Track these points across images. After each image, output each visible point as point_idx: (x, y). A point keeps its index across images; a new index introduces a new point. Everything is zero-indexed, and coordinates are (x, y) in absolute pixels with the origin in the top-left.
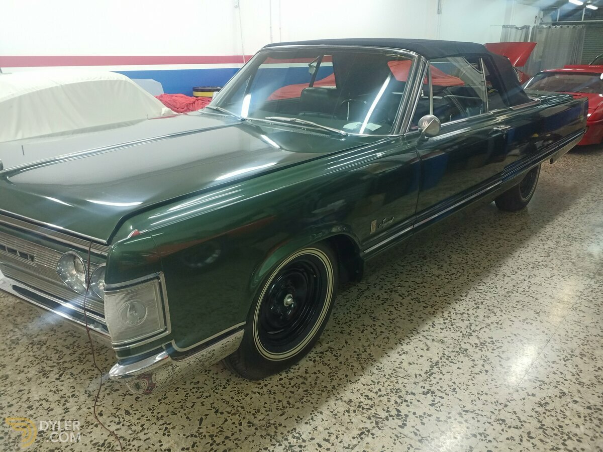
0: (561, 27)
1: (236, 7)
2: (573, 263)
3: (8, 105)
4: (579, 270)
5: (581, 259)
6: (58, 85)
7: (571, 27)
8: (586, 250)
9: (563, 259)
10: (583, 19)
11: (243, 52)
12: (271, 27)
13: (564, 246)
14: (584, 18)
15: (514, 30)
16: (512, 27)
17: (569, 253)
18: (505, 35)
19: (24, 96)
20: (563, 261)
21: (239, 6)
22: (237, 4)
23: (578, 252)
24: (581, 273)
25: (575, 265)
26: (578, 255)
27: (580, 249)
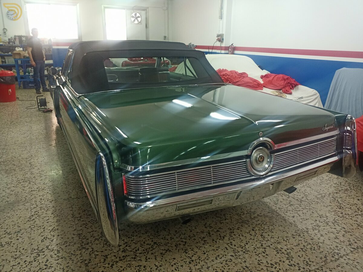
2: (15, 165)
4: (10, 163)
5: (12, 169)
8: (12, 176)
9: (21, 165)
13: (26, 173)
17: (20, 169)
20: (20, 164)
23: (16, 172)
24: (8, 162)
25: (13, 164)
26: (15, 170)
27: (16, 175)
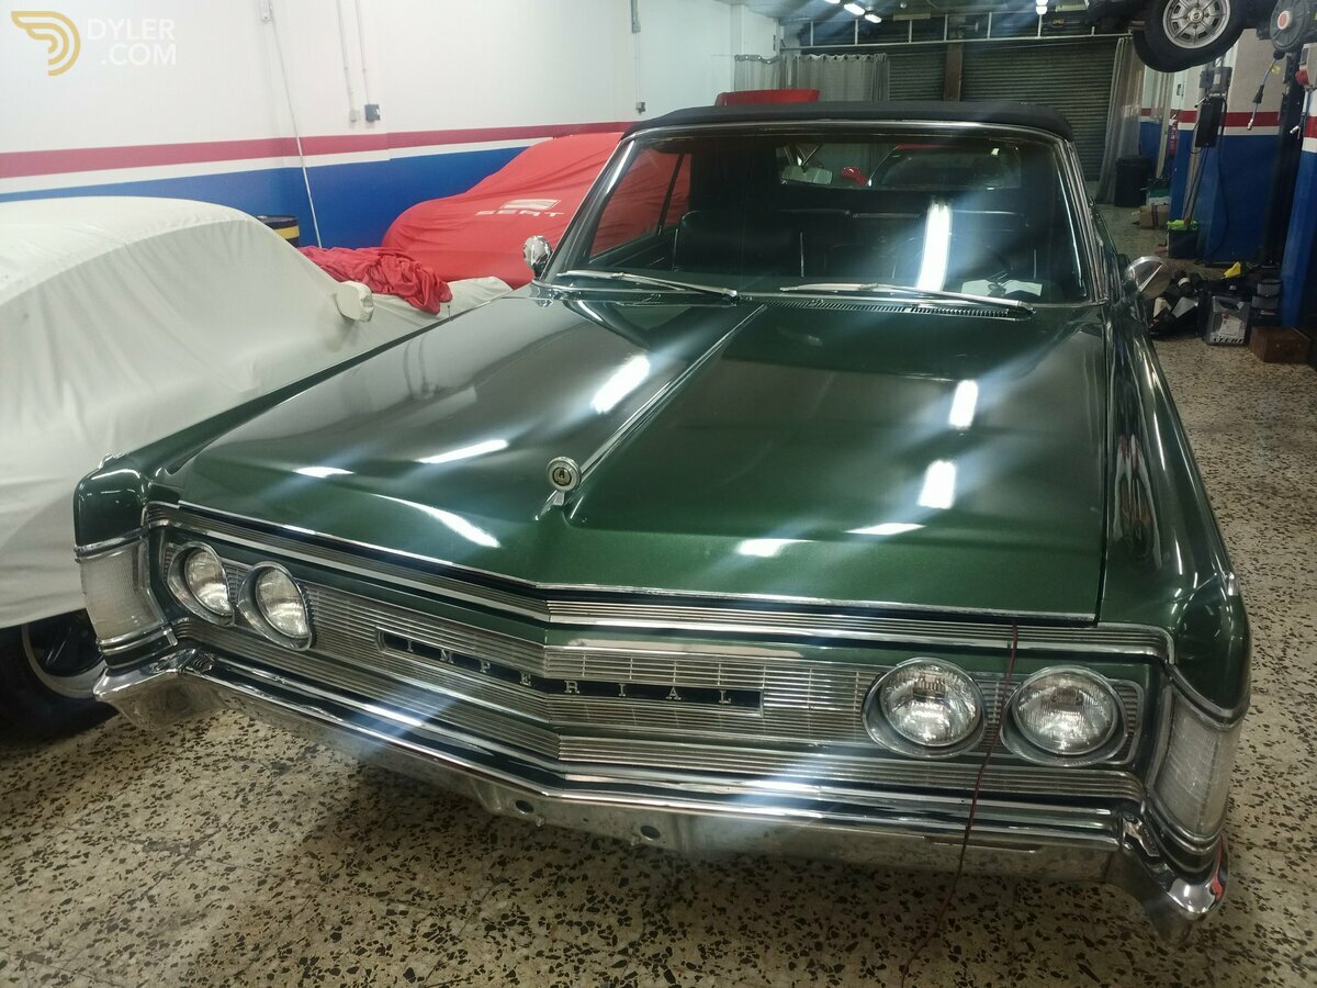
0: (846, 58)
1: (265, 21)
3: (18, 312)
6: (119, 246)
7: (864, 57)
10: (856, 41)
11: (295, 128)
12: (346, 69)
14: (859, 39)
15: (758, 65)
16: (753, 58)
18: (738, 75)
19: (50, 282)
21: (272, 19)
22: (267, 14)
